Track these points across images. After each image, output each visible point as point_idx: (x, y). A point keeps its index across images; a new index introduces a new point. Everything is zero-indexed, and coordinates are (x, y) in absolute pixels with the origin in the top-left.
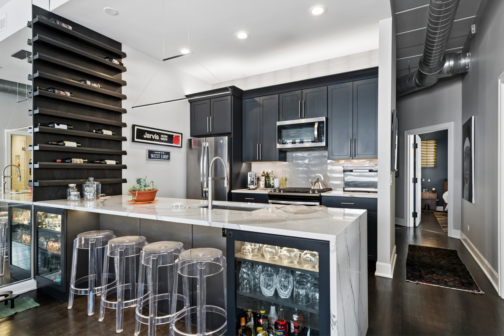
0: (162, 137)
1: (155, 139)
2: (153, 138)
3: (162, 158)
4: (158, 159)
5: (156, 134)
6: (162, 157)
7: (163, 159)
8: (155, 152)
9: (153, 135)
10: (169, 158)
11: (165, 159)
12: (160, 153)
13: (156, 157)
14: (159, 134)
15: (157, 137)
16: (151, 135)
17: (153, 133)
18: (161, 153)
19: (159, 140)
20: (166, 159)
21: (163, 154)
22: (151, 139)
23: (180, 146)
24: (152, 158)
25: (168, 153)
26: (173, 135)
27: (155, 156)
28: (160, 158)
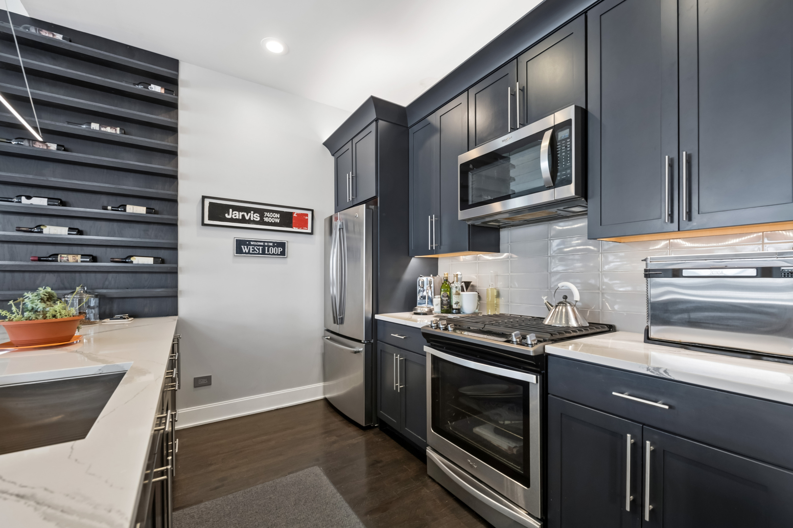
0: (267, 217)
1: (252, 219)
2: (247, 218)
3: (266, 252)
4: (259, 254)
5: (252, 212)
6: (268, 251)
7: (270, 254)
8: (252, 243)
9: (245, 214)
10: (283, 253)
11: (273, 254)
12: (262, 244)
13: (255, 250)
14: (261, 212)
15: (256, 217)
16: (241, 214)
17: (248, 210)
18: (266, 244)
19: (262, 222)
20: (278, 255)
21: (271, 246)
22: (243, 220)
23: (309, 231)
24: (246, 253)
25: (282, 245)
26: (292, 213)
27: (251, 250)
28: (263, 253)
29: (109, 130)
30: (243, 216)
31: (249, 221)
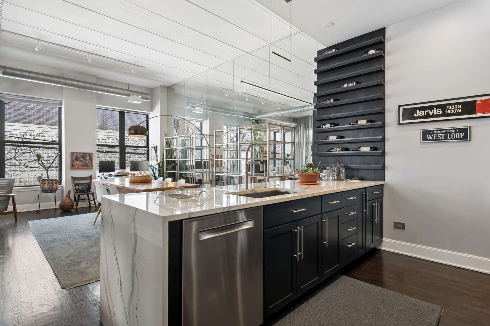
0: (448, 109)
1: (435, 114)
2: (431, 114)
3: (448, 138)
4: (441, 139)
5: (435, 109)
6: (450, 136)
7: (452, 139)
8: (435, 132)
9: (429, 111)
10: (465, 137)
11: (455, 139)
12: (444, 131)
13: (438, 137)
14: (443, 107)
15: (439, 111)
16: (426, 112)
17: (431, 108)
18: (448, 131)
19: (444, 114)
20: (460, 139)
21: (453, 133)
22: (428, 116)
24: (430, 140)
25: (465, 131)
26: (475, 102)
27: (434, 137)
28: (446, 138)
29: (351, 85)
30: (428, 113)
31: (433, 116)
